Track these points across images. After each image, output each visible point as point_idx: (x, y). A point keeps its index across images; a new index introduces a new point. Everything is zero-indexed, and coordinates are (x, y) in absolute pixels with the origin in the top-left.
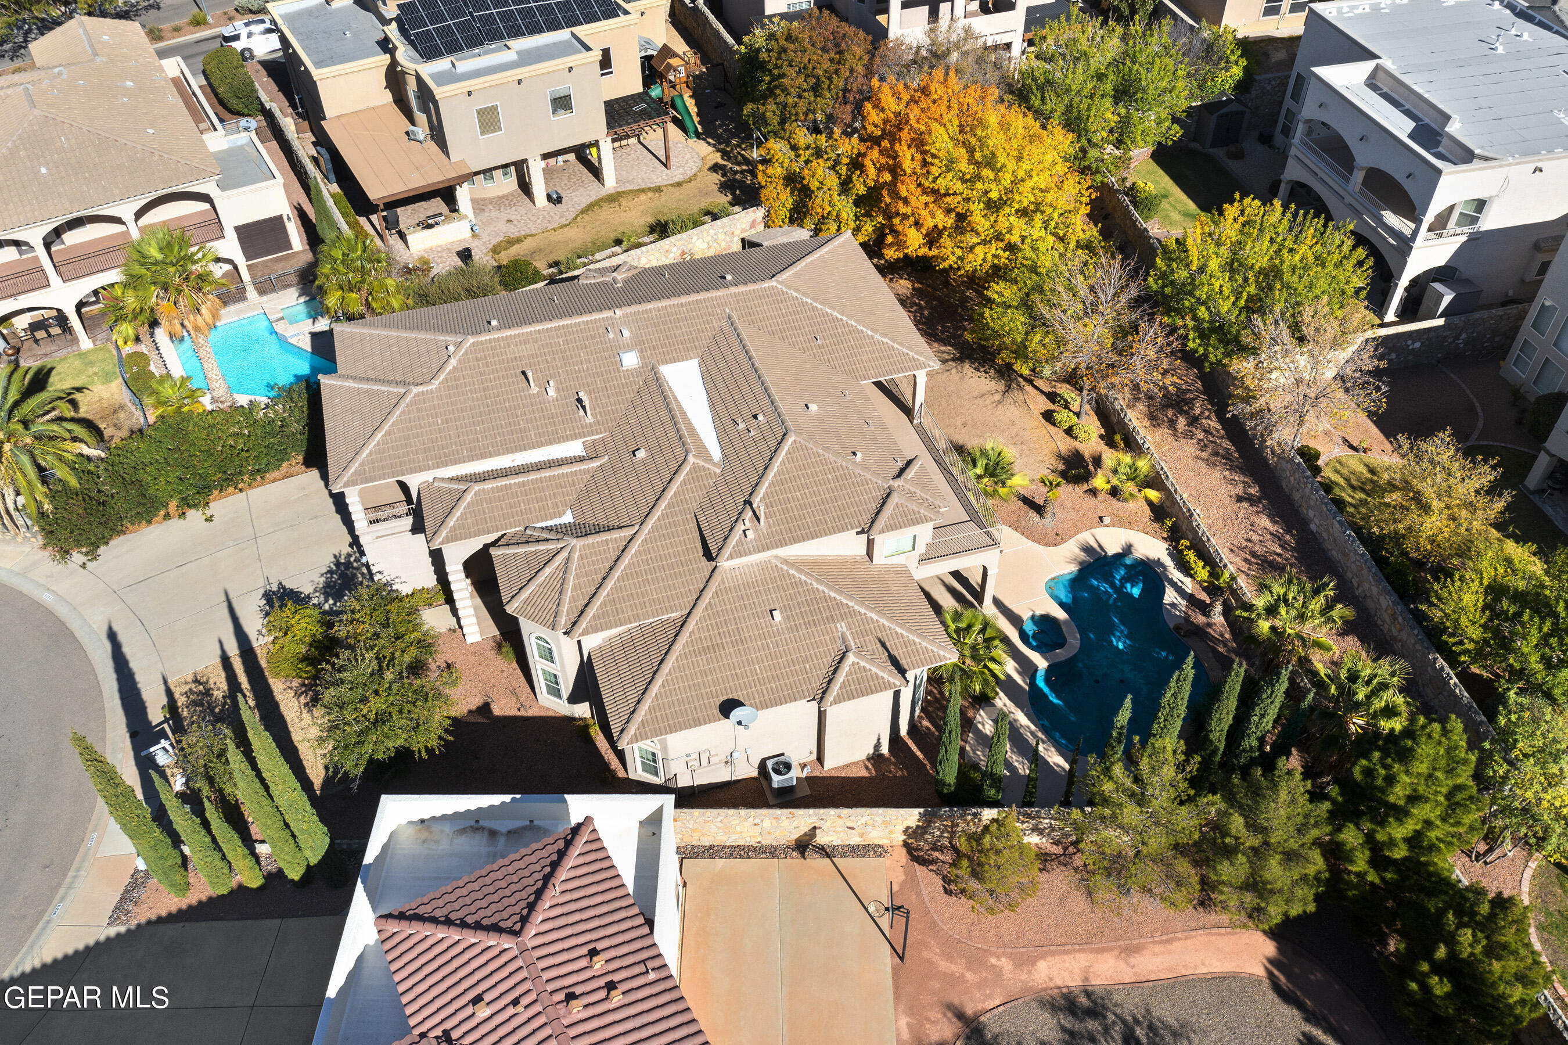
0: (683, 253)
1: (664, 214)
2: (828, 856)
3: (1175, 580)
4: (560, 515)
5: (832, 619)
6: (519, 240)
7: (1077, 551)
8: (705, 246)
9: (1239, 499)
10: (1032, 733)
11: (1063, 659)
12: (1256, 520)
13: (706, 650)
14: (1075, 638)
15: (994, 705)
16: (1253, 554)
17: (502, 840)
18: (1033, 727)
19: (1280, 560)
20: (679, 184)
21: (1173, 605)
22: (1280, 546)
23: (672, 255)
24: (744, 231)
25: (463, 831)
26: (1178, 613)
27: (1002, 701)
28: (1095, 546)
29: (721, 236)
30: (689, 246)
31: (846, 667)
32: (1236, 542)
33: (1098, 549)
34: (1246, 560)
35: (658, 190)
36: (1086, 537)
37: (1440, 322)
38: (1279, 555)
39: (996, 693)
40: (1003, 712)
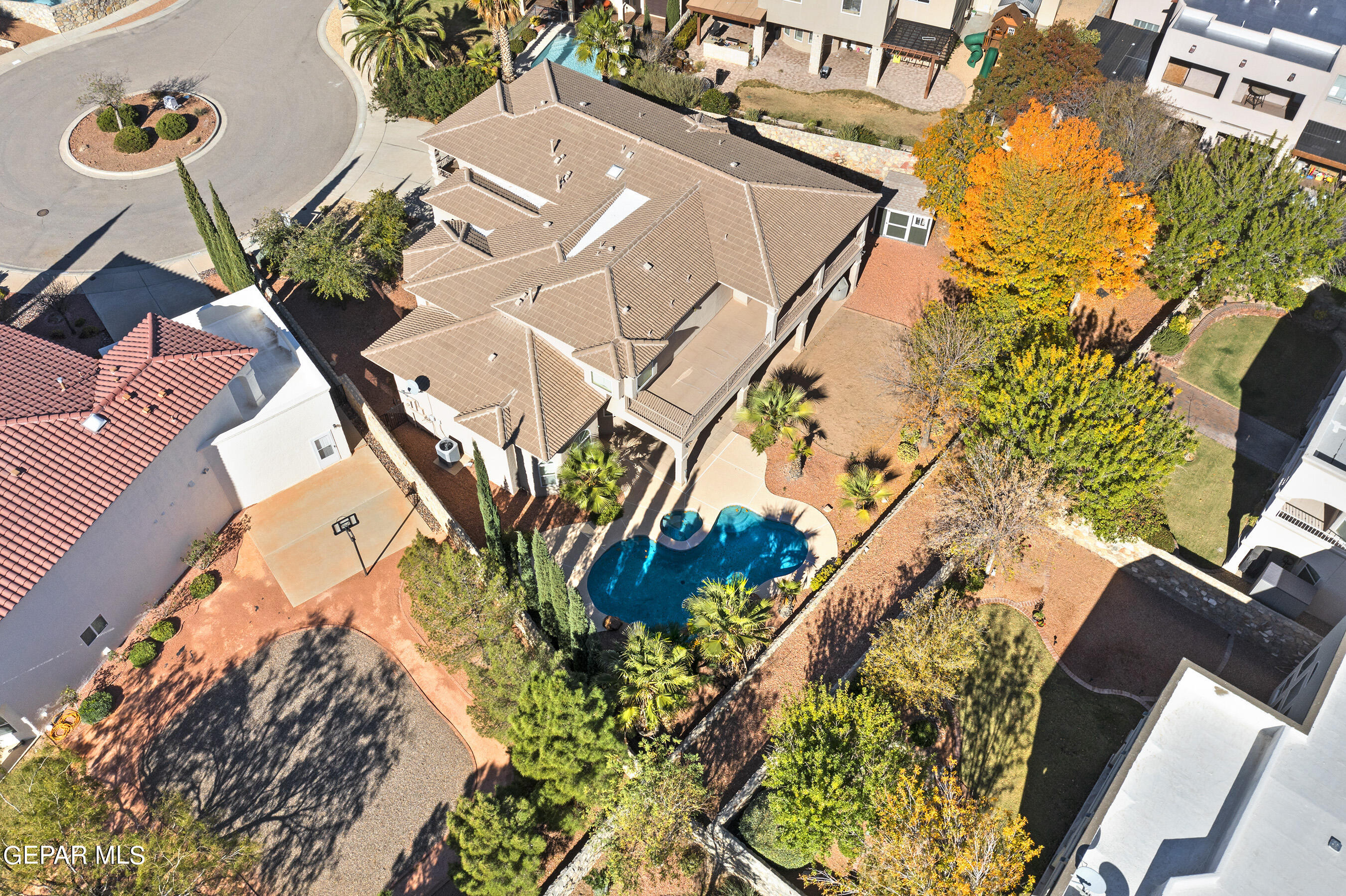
0: (837, 155)
1: (873, 125)
2: (415, 506)
3: (804, 576)
4: (487, 228)
5: (515, 384)
6: (767, 86)
7: (780, 508)
8: (857, 159)
9: (902, 568)
10: (587, 559)
11: (672, 547)
12: (886, 585)
13: (447, 346)
14: (694, 544)
15: (595, 528)
16: (851, 601)
17: (274, 347)
18: (592, 557)
19: (855, 619)
20: (914, 112)
22: (870, 613)
23: (826, 151)
24: (894, 165)
25: (269, 330)
27: (601, 532)
28: (796, 514)
29: (874, 160)
30: (843, 153)
31: (488, 412)
32: (855, 586)
33: (793, 519)
35: (895, 106)
36: (799, 506)
37: (1245, 599)
38: (860, 616)
39: (605, 524)
40: (592, 535)
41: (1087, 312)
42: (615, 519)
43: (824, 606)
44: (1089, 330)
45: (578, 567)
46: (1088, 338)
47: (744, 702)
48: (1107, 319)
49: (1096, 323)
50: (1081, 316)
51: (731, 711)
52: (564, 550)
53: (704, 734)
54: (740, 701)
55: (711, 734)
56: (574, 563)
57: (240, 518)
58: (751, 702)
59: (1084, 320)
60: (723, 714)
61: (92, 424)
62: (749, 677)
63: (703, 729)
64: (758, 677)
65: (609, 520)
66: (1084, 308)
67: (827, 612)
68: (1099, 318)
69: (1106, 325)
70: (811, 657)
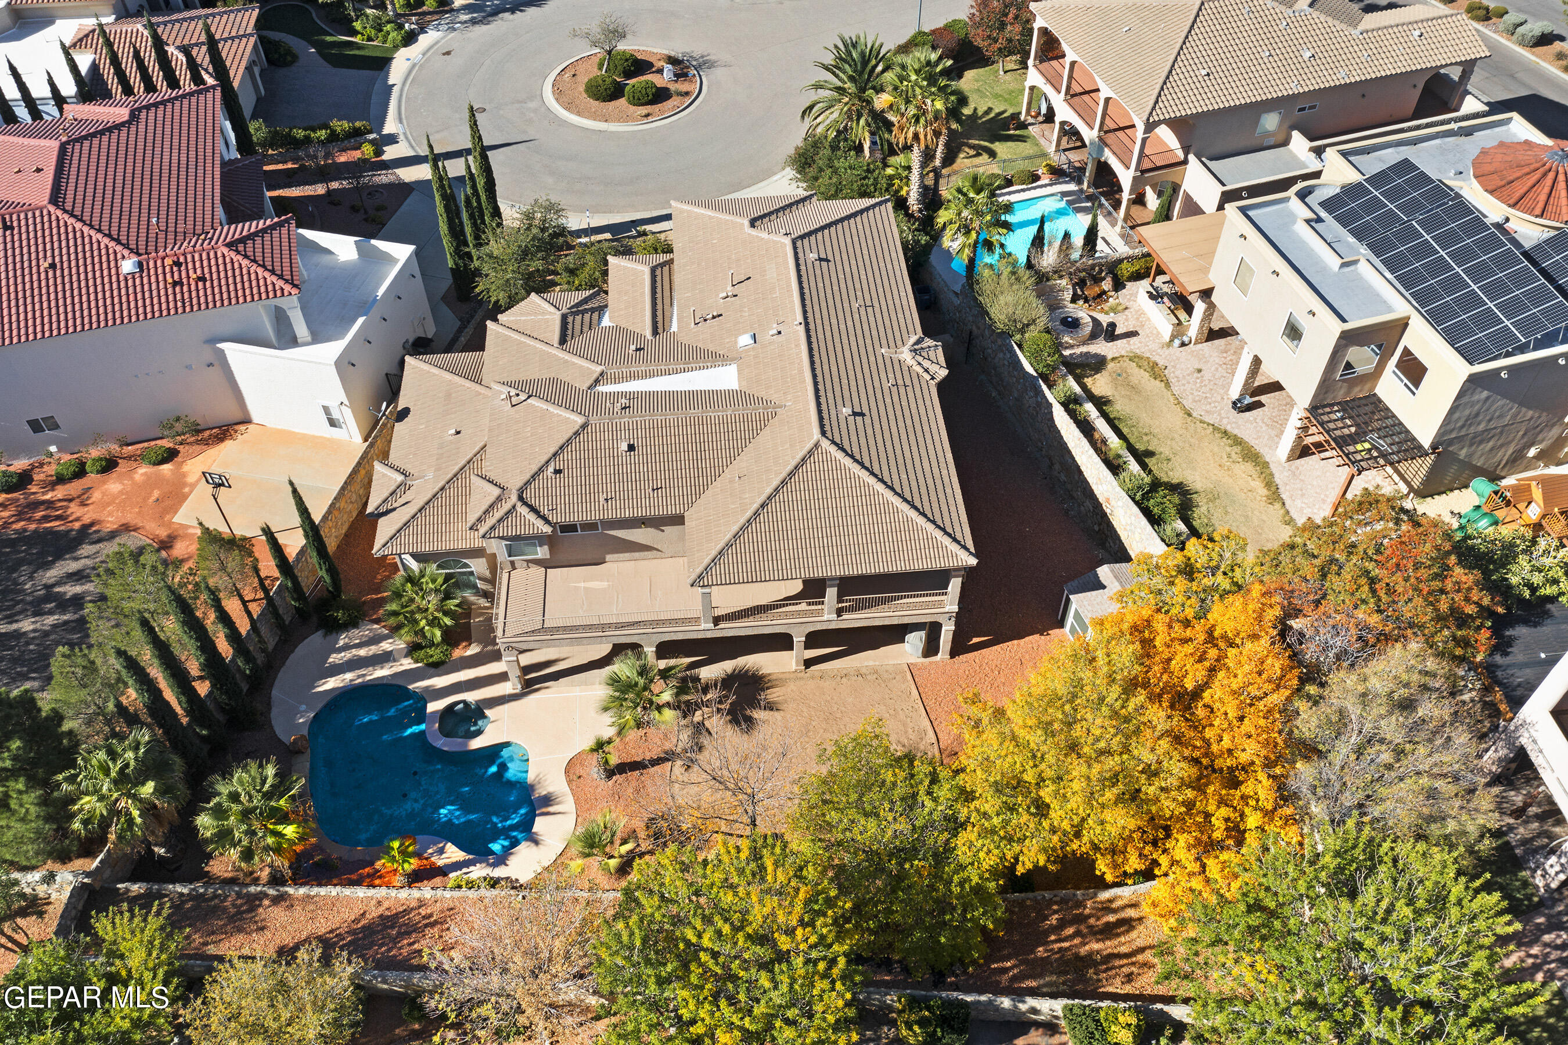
3: (472, 868)
7: (551, 789)
10: (364, 675)
14: (444, 744)
15: (406, 656)
16: (431, 922)
18: (368, 678)
19: (402, 941)
21: (441, 851)
22: (419, 947)
26: (430, 851)
27: (407, 664)
28: (551, 809)
32: (458, 915)
33: (544, 810)
34: (431, 915)
36: (566, 806)
38: (410, 943)
39: (416, 661)
40: (395, 661)
41: (1131, 913)
42: (429, 665)
43: (414, 904)
44: (1095, 934)
45: (349, 676)
46: (1077, 941)
47: (242, 905)
48: (1140, 943)
49: (1118, 935)
50: (1115, 911)
51: (225, 900)
52: (363, 652)
53: (182, 894)
54: (239, 902)
55: (183, 903)
56: (350, 670)
57: (242, 428)
58: (244, 912)
59: (1111, 918)
60: (215, 896)
61: (128, 266)
62: (272, 892)
63: (185, 891)
64: (277, 900)
65: (422, 661)
66: (1134, 905)
67: (407, 912)
68: (1134, 934)
69: (1124, 949)
70: (331, 931)
